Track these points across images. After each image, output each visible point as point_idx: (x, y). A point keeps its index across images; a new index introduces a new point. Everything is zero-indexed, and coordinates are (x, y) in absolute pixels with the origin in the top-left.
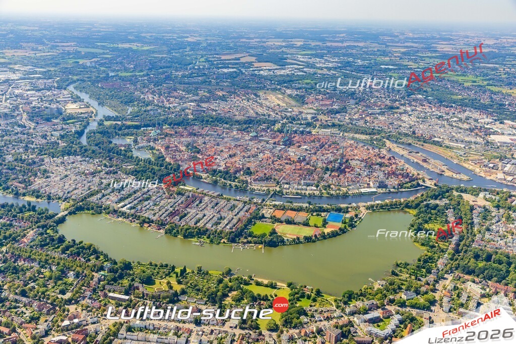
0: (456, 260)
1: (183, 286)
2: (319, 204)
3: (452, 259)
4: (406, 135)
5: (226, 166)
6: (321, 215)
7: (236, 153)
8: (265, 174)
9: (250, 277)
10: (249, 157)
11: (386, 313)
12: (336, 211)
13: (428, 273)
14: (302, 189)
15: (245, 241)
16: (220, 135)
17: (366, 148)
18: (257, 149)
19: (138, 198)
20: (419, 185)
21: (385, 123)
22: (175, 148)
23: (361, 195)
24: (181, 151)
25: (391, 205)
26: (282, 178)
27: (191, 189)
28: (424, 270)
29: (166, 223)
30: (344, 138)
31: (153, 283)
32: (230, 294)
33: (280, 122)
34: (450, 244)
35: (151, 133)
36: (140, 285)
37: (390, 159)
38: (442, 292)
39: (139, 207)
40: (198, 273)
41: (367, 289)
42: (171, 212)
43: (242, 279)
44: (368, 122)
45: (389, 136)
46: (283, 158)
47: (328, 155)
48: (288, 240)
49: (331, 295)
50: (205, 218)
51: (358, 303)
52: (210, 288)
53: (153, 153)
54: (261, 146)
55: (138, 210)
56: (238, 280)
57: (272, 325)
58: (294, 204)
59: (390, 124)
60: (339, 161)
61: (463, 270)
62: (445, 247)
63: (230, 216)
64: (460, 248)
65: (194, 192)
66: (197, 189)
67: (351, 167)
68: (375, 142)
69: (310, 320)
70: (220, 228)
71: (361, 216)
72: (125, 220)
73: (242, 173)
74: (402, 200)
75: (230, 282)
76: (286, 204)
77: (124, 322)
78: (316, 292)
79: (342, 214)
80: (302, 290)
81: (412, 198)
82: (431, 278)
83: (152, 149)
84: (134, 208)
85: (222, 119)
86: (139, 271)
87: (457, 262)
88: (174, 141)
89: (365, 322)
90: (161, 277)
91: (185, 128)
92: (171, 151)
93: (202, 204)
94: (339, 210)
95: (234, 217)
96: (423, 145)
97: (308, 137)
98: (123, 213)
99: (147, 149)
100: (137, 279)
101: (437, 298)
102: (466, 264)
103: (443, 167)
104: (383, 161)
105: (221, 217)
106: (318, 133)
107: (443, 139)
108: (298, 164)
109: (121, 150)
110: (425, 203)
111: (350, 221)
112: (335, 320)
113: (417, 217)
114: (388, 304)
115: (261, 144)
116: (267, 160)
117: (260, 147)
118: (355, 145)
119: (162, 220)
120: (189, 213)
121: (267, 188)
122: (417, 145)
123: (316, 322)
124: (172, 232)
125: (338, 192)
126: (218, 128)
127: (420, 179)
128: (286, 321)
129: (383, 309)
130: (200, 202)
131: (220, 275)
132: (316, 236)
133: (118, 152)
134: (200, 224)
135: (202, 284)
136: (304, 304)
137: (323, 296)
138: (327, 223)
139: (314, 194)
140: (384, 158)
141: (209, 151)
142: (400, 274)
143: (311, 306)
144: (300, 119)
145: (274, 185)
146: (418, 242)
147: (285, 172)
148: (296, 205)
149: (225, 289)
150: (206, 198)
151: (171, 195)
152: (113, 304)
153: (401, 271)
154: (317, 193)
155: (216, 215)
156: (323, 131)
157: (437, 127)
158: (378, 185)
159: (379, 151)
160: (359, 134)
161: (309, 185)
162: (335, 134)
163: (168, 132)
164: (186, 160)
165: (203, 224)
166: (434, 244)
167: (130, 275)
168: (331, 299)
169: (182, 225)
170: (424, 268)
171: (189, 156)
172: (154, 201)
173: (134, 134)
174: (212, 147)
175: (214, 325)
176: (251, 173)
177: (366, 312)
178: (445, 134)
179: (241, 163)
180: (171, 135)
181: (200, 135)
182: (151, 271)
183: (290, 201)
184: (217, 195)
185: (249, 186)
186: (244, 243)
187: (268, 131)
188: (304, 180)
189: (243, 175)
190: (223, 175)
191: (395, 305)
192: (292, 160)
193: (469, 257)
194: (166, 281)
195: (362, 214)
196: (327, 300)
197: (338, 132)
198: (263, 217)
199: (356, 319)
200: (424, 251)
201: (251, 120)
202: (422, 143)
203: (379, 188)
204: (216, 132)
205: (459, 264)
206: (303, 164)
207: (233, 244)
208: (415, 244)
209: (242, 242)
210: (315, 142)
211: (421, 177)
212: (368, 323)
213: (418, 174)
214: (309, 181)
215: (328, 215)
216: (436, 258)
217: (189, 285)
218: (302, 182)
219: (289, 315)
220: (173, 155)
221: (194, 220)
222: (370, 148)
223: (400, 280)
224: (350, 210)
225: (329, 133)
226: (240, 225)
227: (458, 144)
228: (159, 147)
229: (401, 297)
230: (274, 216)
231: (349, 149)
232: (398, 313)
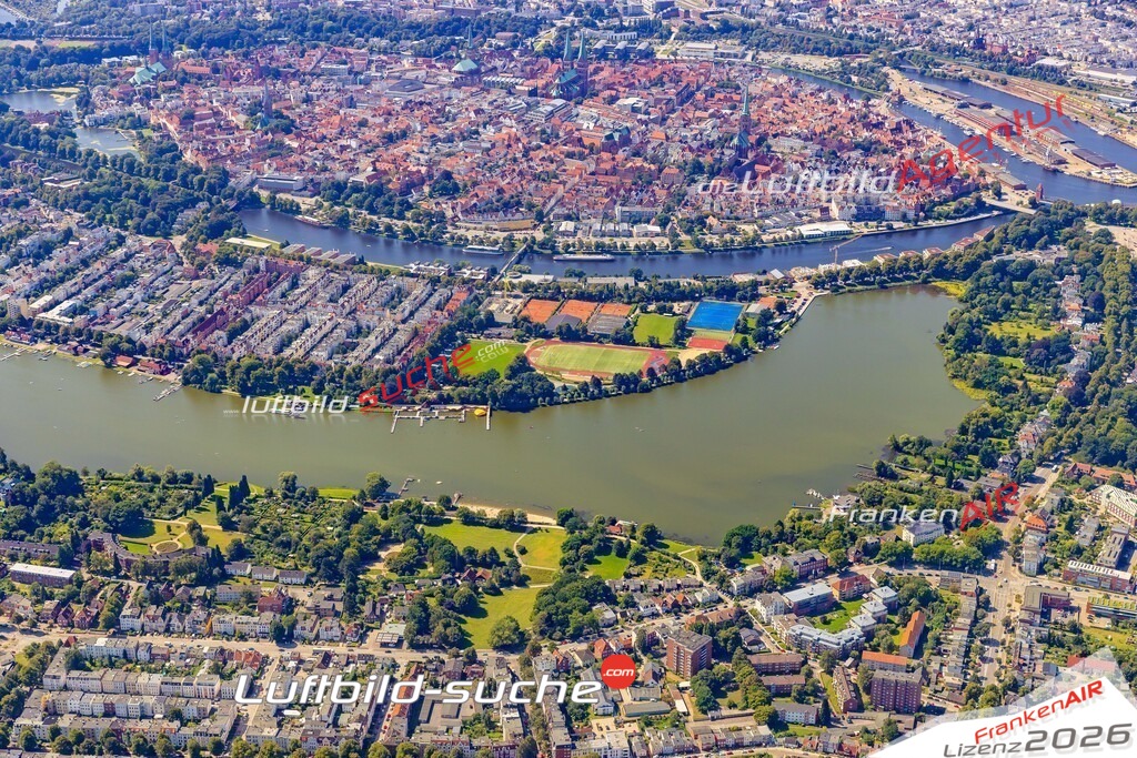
0: (1074, 424)
1: (240, 536)
2: (669, 277)
3: (1060, 423)
4: (955, 52)
5: (375, 169)
6: (670, 310)
7: (408, 127)
8: (500, 191)
9: (446, 502)
10: (450, 139)
11: (851, 584)
12: (719, 295)
13: (987, 467)
14: (616, 234)
15: (433, 395)
16: (357, 74)
17: (824, 96)
18: (477, 112)
19: (95, 280)
20: (981, 206)
21: (890, 15)
22: (212, 120)
23: (802, 243)
24: (230, 129)
25: (891, 271)
26: (553, 201)
27: (264, 245)
28: (976, 459)
29: (185, 351)
30: (757, 68)
31: (150, 531)
32: (383, 554)
33: (553, 25)
34: (1059, 380)
35: (133, 74)
36: (107, 537)
37: (898, 129)
38: (1022, 517)
39: (100, 307)
40: (285, 496)
41: (800, 519)
42: (202, 319)
43: (420, 506)
44: (836, 14)
45: (902, 56)
46: (557, 137)
47: (703, 125)
48: (565, 388)
49: (689, 542)
50: (308, 332)
51: (769, 560)
52: (322, 537)
53: (141, 136)
54: (491, 103)
55: (95, 317)
56: (408, 511)
57: (507, 633)
58: (590, 280)
59: (907, 17)
60: (735, 141)
61: (1093, 453)
62: (1046, 389)
63: (388, 324)
64: (1089, 389)
65: (274, 256)
66: (283, 246)
67: (771, 159)
68: (855, 79)
69: (623, 615)
70: (353, 360)
71: (796, 307)
72: (55, 348)
73: (426, 189)
74: (926, 254)
75: (385, 517)
76: (562, 281)
77: (60, 643)
78: (646, 533)
79: (737, 304)
80: (603, 531)
81: (957, 247)
82: (994, 479)
83: (139, 123)
84: (83, 310)
85: (365, 21)
86: (102, 497)
87: (1077, 430)
88: (210, 97)
89: (788, 611)
90: (173, 511)
91: (246, 55)
92: (201, 128)
93: (297, 291)
94: (729, 292)
95: (400, 327)
96: (1005, 83)
97: (643, 69)
98: (48, 327)
99: (122, 127)
100: (96, 522)
101: (1007, 535)
102: (1100, 435)
103: (1063, 147)
104: (876, 135)
105: (359, 330)
106: (675, 54)
107: (1070, 59)
108: (605, 155)
109: (37, 131)
110: (995, 259)
111: (759, 323)
112: (697, 612)
113: (969, 305)
114: (859, 561)
115: (490, 98)
116: (509, 146)
117: (485, 106)
118: (792, 89)
119: (173, 345)
120: (258, 318)
121: (506, 234)
122: (988, 84)
123: (640, 619)
124: (205, 378)
125: (728, 237)
126: (351, 50)
127: (986, 187)
128: (548, 620)
129: (842, 575)
130: (294, 285)
131: (354, 498)
132: (651, 372)
133: (27, 137)
134: (293, 352)
135: (298, 525)
136: (609, 571)
137: (667, 546)
138: (690, 333)
139: (653, 246)
140: (879, 125)
141: (322, 125)
142: (903, 472)
143: (628, 576)
144: (620, 11)
145: (528, 223)
146: (965, 379)
147: (564, 183)
148: (595, 282)
149: (368, 539)
150: (312, 273)
151: (201, 266)
152: (24, 595)
153: (905, 465)
154: (662, 243)
155: (341, 320)
156: (690, 49)
157: (1053, 23)
158: (854, 211)
159: (866, 106)
160: (805, 53)
161: (640, 221)
162: (729, 55)
163: (190, 69)
164: (249, 156)
165: (301, 352)
166: (1014, 380)
167: (75, 508)
168: (688, 552)
169: (235, 357)
170: (975, 452)
171: (259, 144)
172: (146, 287)
173: (79, 78)
174: (330, 113)
175: (332, 640)
176: (456, 189)
177: (792, 583)
178: (1078, 43)
179: (423, 158)
180: (200, 77)
181: (294, 75)
182: (139, 497)
183: (578, 270)
184: (347, 263)
185: (450, 229)
186: (429, 403)
187: (516, 54)
188: (622, 205)
189: (431, 196)
190: (365, 198)
191: (878, 562)
192: (587, 142)
193: (1112, 415)
194: (186, 524)
195: (800, 301)
196: (676, 557)
197: (740, 49)
198: (490, 321)
199: (757, 606)
200: (980, 402)
201: (459, 20)
202: (1002, 75)
203: (858, 220)
204: (345, 63)
205: (1080, 436)
206: (621, 155)
207: (396, 408)
208: (956, 383)
209: (424, 400)
210: (663, 84)
211: (989, 180)
212: (793, 616)
213: (982, 173)
214: (638, 208)
215: (693, 311)
216: (1015, 421)
217: (258, 530)
218: (618, 209)
219: (558, 603)
220: (206, 143)
221: (273, 341)
222: (838, 96)
223: (901, 489)
224: (762, 290)
225: (711, 54)
226: (418, 349)
227: (1115, 73)
228: (163, 117)
229: (898, 539)
230: (526, 319)
231: (769, 104)
232: (885, 582)
